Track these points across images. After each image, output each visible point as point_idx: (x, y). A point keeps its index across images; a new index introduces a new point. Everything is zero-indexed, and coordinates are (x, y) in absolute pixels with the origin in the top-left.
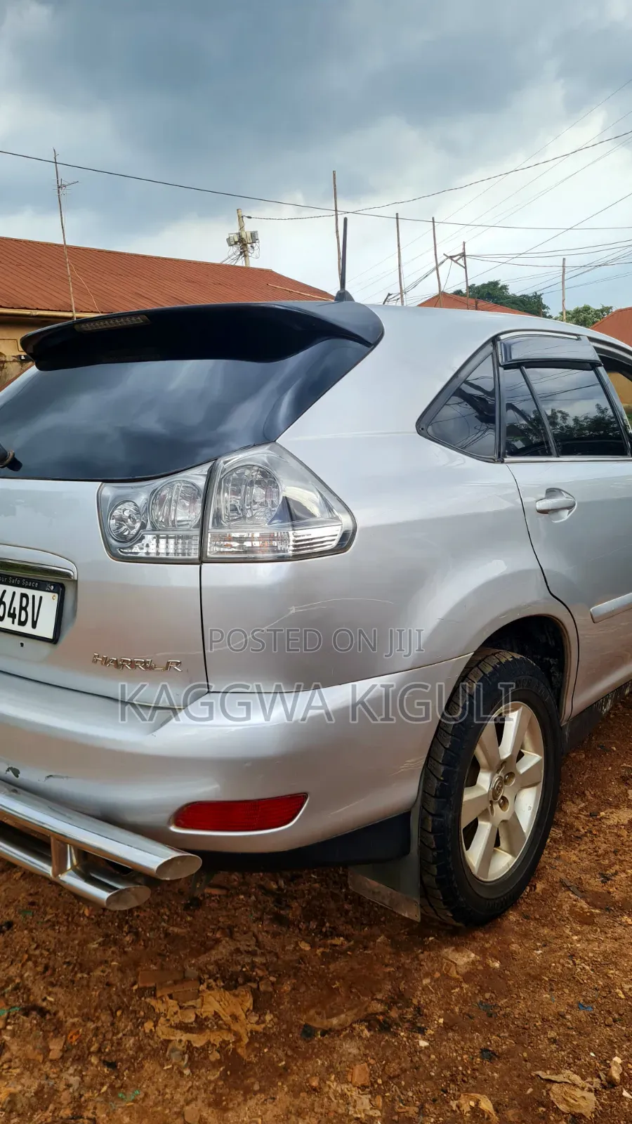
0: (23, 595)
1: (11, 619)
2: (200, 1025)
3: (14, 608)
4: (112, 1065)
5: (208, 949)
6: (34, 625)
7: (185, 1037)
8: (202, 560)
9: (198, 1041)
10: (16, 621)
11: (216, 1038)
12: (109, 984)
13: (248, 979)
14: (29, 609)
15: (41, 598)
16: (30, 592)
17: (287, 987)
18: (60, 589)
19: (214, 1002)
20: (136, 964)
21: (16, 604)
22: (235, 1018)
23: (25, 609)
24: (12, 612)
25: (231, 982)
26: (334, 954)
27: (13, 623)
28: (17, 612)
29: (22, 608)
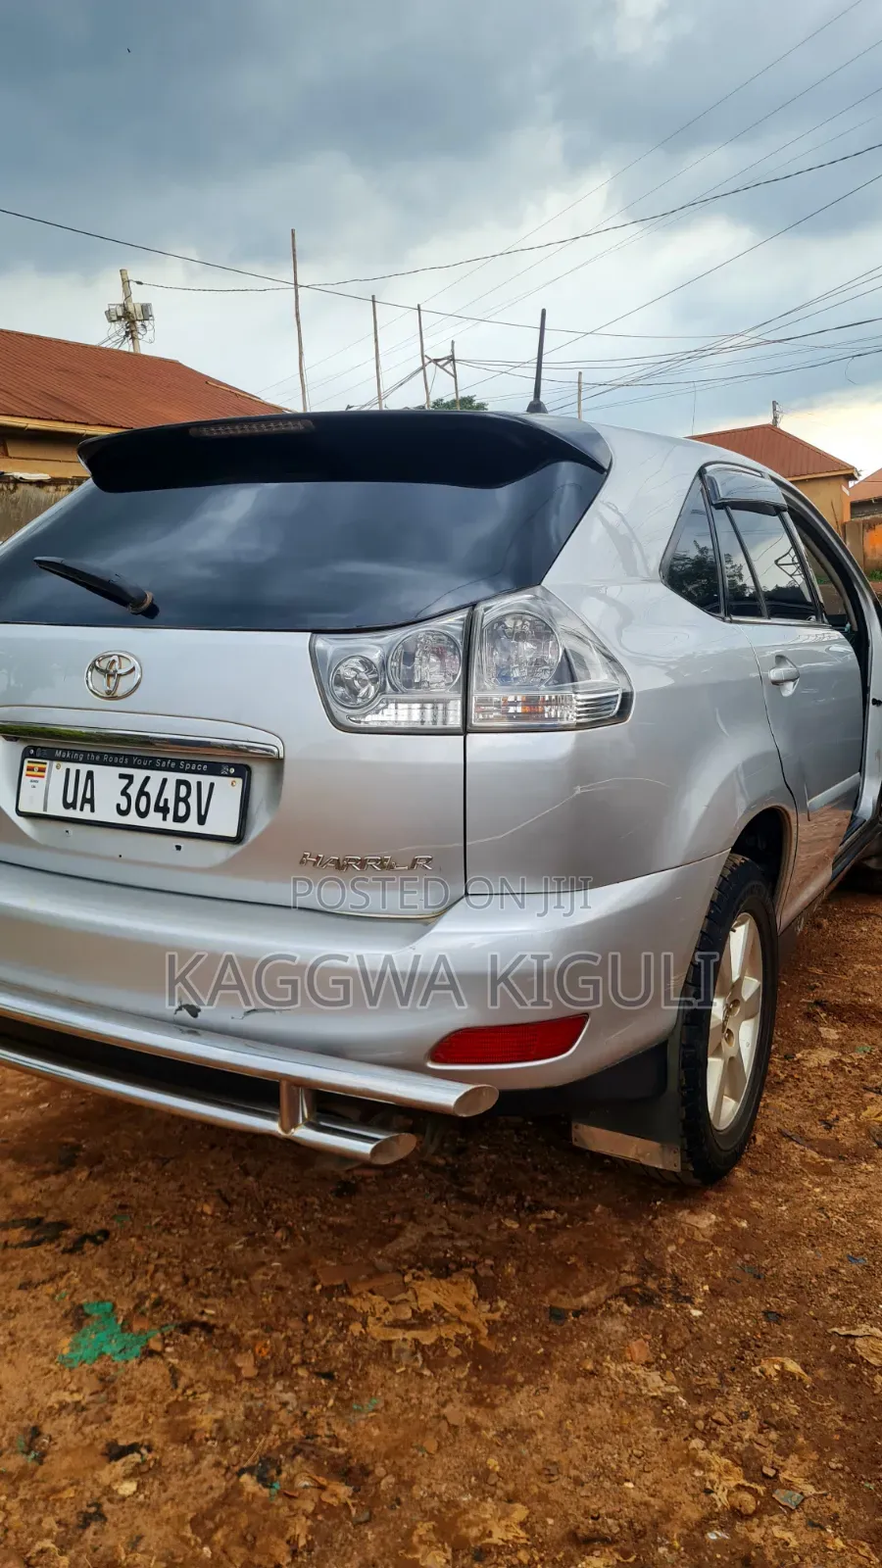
0: (179, 783)
1: (161, 815)
2: (422, 1320)
3: (166, 801)
4: (329, 1376)
5: (393, 1237)
6: (202, 820)
7: (410, 1335)
8: (466, 730)
9: (427, 1338)
10: (170, 816)
11: (449, 1332)
12: (280, 1289)
13: (460, 1266)
14: (193, 800)
15: (212, 785)
16: (193, 779)
17: (510, 1270)
18: (243, 772)
19: (430, 1294)
20: (306, 1262)
21: (169, 794)
22: (462, 1308)
23: (185, 800)
24: (161, 804)
25: (443, 1270)
26: (550, 1230)
27: (164, 819)
28: (171, 805)
29: (178, 799)
